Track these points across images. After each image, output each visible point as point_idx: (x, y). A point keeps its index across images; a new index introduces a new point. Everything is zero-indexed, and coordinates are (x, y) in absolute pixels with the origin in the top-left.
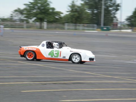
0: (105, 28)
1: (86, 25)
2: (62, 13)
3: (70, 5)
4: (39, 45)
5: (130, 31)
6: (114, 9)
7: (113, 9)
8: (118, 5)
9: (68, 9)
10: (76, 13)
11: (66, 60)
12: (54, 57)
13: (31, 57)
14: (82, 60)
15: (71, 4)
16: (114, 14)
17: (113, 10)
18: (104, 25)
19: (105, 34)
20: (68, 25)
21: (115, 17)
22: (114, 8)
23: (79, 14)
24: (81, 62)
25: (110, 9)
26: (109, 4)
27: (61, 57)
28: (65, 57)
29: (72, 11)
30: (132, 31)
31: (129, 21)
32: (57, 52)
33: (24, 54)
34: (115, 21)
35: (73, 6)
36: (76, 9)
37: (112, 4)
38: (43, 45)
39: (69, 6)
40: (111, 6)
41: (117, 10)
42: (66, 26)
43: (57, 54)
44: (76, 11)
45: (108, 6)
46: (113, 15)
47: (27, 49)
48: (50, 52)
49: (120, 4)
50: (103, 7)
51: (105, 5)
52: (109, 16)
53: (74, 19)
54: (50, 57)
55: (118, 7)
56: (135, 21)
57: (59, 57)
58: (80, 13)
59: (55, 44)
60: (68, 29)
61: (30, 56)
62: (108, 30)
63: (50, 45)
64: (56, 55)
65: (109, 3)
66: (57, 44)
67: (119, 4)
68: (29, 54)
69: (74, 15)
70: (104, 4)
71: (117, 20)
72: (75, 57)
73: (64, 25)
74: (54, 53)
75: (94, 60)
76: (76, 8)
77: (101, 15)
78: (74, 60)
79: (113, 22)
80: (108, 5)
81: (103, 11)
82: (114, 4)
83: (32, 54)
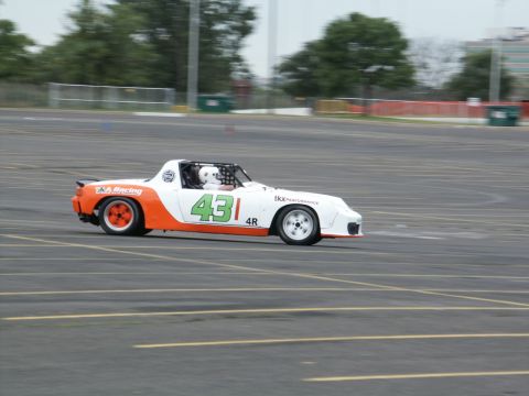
0: (213, 103)
1: (131, 89)
2: (32, 43)
3: (75, 10)
5: (302, 112)
6: (234, 28)
7: (230, 30)
8: (249, 15)
9: (68, 28)
10: (99, 44)
11: (260, 232)
12: (211, 221)
13: (123, 222)
14: (323, 232)
15: (78, 6)
16: (236, 46)
17: (231, 34)
18: (201, 89)
19: (223, 126)
20: (62, 89)
21: (238, 59)
22: (234, 23)
23: (110, 46)
25: (220, 27)
26: (215, 10)
28: (255, 221)
29: (82, 35)
30: (312, 112)
31: (289, 73)
32: (223, 203)
33: (96, 213)
34: (237, 75)
35: (85, 16)
36: (99, 28)
37: (224, 10)
38: (169, 178)
39: (72, 16)
40: (221, 18)
41: (245, 31)
42: (55, 93)
43: (226, 209)
44: (99, 35)
45: (209, 15)
46: (232, 50)
47: (108, 191)
48: (198, 203)
49: (254, 11)
50: (195, 20)
51: (201, 12)
52: (214, 56)
53: (90, 65)
54: (196, 219)
55: (250, 22)
56: (326, 76)
57: (232, 222)
58: (116, 42)
59: (208, 172)
60: (63, 105)
61: (118, 219)
62: (225, 107)
64: (221, 214)
65: (213, 7)
67: (250, 8)
68: (115, 211)
69: (92, 50)
70: (198, 9)
71: (246, 71)
72: (293, 219)
73: (47, 90)
74: (214, 205)
76: (96, 22)
77: (187, 52)
78: (288, 230)
79: (230, 79)
80: (211, 13)
81: (193, 36)
82: (233, 8)
83: (128, 210)
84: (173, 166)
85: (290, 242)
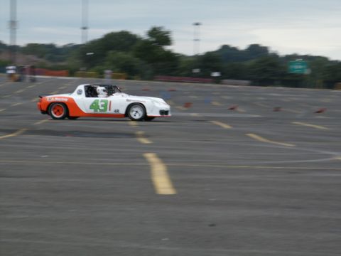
4: (71, 92)
11: (120, 116)
12: (99, 112)
14: (149, 114)
24: (146, 118)
27: (112, 112)
28: (118, 111)
32: (103, 103)
33: (47, 109)
38: (80, 93)
43: (105, 106)
47: (53, 100)
48: (93, 104)
54: (92, 111)
57: (108, 112)
59: (100, 89)
61: (58, 112)
63: (91, 92)
64: (103, 108)
66: (103, 88)
72: (135, 109)
74: (100, 104)
75: (170, 115)
78: (132, 114)
83: (62, 108)
84: (82, 87)
85: (133, 120)
